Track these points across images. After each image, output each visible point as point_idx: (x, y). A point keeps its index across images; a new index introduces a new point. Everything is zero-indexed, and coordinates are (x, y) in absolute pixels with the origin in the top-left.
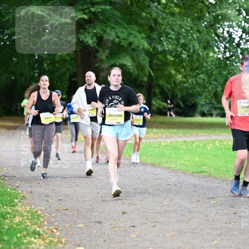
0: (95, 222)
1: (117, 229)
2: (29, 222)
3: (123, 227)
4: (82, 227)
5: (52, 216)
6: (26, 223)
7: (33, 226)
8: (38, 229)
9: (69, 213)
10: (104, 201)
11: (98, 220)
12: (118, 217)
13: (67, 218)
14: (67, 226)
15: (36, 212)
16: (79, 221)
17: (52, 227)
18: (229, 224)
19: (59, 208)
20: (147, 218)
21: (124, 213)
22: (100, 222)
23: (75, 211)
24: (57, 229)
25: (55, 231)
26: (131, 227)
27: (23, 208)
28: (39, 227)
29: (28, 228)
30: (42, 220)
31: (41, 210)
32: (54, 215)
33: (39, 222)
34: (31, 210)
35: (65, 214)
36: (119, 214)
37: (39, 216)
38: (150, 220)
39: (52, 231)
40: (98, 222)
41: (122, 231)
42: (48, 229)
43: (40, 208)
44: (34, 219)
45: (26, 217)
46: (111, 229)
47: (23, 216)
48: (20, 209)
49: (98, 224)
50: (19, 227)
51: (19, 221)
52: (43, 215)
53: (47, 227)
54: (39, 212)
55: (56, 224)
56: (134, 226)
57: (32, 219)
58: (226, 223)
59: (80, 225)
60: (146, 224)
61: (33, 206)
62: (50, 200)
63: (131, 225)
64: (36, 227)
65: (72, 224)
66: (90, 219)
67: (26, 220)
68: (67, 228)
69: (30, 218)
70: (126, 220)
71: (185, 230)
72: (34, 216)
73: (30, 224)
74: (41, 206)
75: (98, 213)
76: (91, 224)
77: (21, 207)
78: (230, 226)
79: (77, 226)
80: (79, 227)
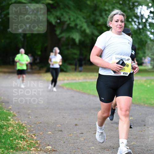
0: (58, 131)
1: (72, 135)
2: (17, 131)
3: (75, 134)
4: (50, 133)
5: (32, 127)
6: (16, 131)
7: (20, 133)
8: (23, 135)
9: (42, 125)
10: (63, 117)
11: (60, 129)
12: (72, 127)
13: (41, 128)
14: (41, 133)
15: (22, 124)
16: (48, 130)
17: (32, 134)
18: (141, 132)
19: (36, 122)
20: (90, 128)
21: (76, 125)
22: (61, 131)
23: (46, 124)
24: (35, 135)
25: (34, 136)
26: (81, 133)
27: (14, 122)
28: (24, 134)
29: (17, 135)
30: (25, 129)
31: (25, 123)
32: (33, 126)
33: (24, 131)
34: (18, 123)
35: (40, 126)
36: (73, 126)
37: (23, 127)
38: (92, 129)
39: (32, 136)
40: (60, 131)
41: (75, 136)
42: (29, 135)
43: (24, 122)
44: (20, 129)
45: (15, 128)
46: (68, 135)
47: (14, 127)
48: (12, 123)
49: (60, 132)
50: (11, 134)
51: (11, 130)
52: (26, 127)
53: (28, 134)
54: (24, 125)
55: (34, 132)
56: (82, 133)
57: (19, 129)
58: (139, 131)
59: (49, 133)
60: (90, 132)
61: (20, 121)
62: (30, 117)
63: (80, 133)
64: (22, 134)
65: (44, 132)
66: (55, 129)
67: (16, 130)
68: (41, 134)
69: (18, 128)
70: (77, 129)
71: (114, 136)
72: (21, 127)
73: (18, 132)
74: (25, 121)
75: (60, 125)
76: (56, 132)
77: (13, 121)
78: (142, 133)
79: (47, 133)
80: (48, 134)
